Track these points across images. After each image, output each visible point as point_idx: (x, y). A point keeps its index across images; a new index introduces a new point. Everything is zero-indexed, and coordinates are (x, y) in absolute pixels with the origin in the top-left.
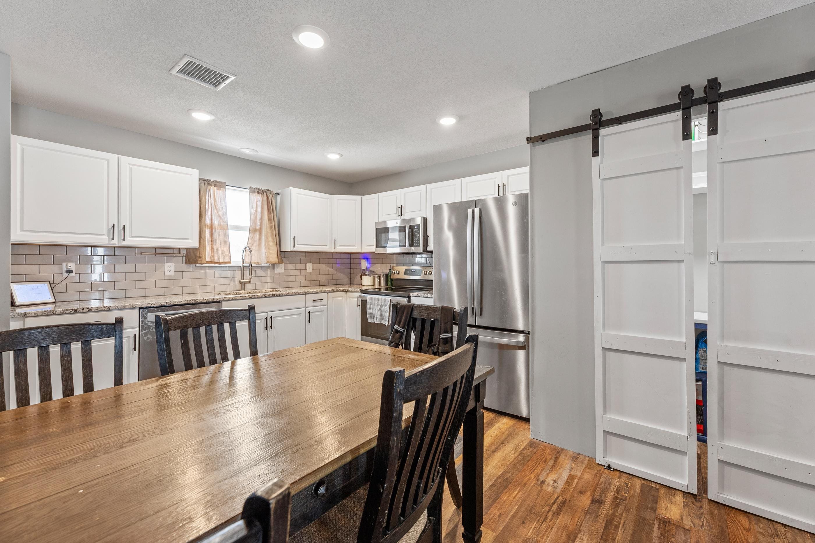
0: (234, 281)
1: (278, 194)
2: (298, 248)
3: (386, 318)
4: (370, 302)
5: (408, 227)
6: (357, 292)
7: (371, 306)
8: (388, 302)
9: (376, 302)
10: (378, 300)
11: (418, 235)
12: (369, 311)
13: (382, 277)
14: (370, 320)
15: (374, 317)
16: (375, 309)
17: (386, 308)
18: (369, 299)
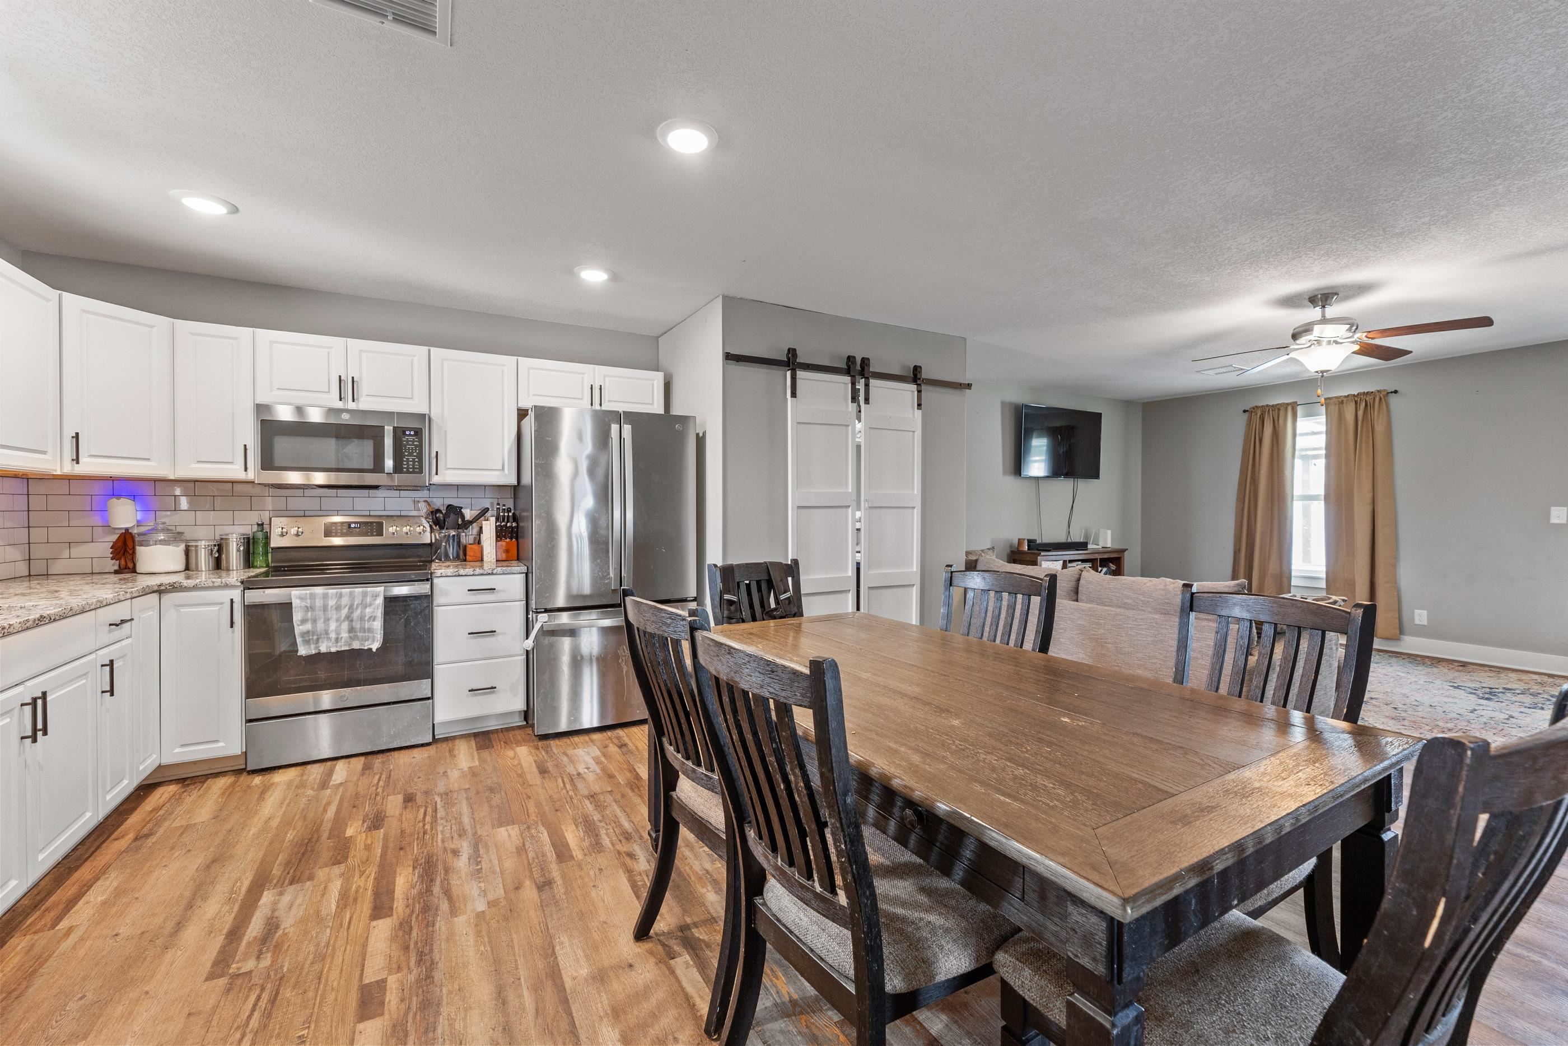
3: (373, 632)
4: (303, 604)
5: (389, 430)
6: (227, 586)
7: (310, 613)
8: (375, 596)
9: (332, 603)
10: (341, 596)
11: (416, 450)
12: (301, 627)
13: (227, 545)
14: (303, 651)
15: (320, 641)
16: (327, 620)
17: (368, 610)
18: (301, 598)
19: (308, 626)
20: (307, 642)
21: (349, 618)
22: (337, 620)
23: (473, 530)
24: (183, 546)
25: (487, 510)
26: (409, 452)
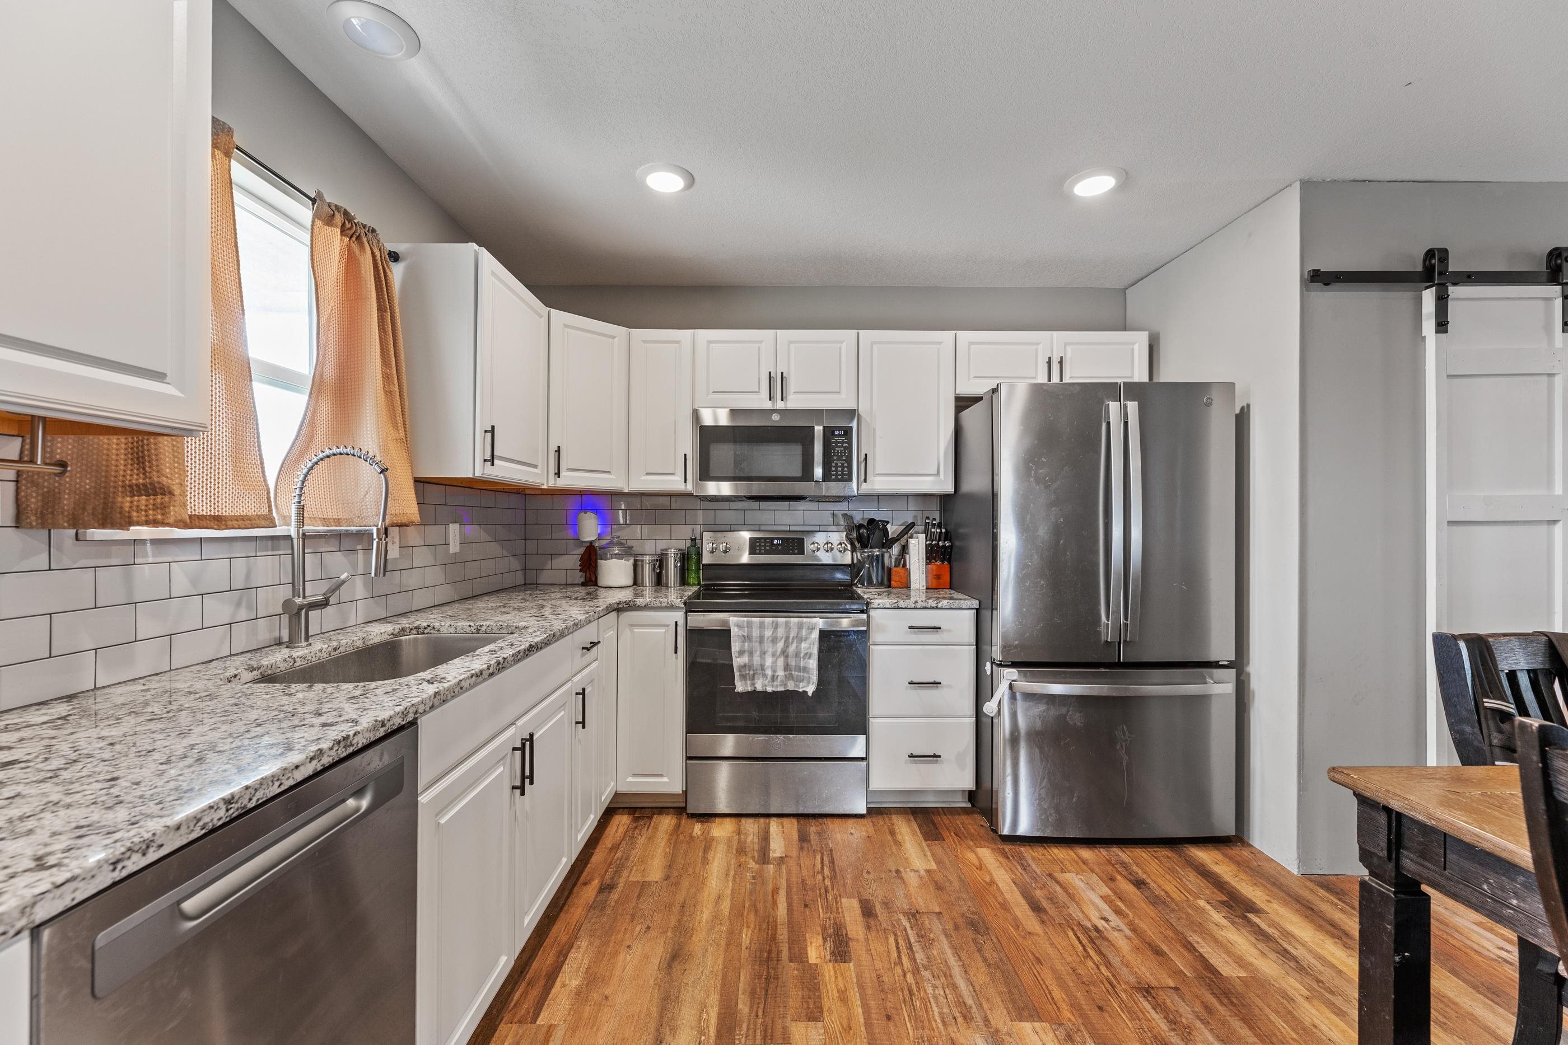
0: (249, 607)
1: (395, 257)
2: (503, 471)
3: (808, 672)
4: (741, 633)
5: (818, 429)
6: (671, 607)
7: (746, 644)
8: (811, 629)
9: (768, 633)
10: (776, 626)
11: (845, 453)
12: (738, 659)
13: (667, 559)
14: (740, 687)
15: (756, 676)
16: (763, 653)
17: (803, 645)
18: (739, 626)
19: (745, 659)
20: (743, 677)
21: (784, 653)
22: (773, 655)
23: (896, 549)
24: (632, 561)
25: (913, 525)
26: (837, 455)
